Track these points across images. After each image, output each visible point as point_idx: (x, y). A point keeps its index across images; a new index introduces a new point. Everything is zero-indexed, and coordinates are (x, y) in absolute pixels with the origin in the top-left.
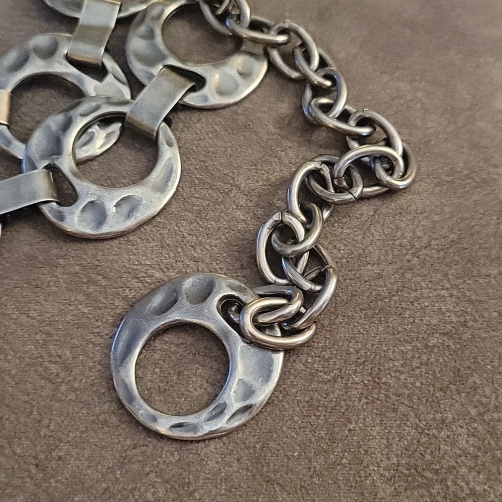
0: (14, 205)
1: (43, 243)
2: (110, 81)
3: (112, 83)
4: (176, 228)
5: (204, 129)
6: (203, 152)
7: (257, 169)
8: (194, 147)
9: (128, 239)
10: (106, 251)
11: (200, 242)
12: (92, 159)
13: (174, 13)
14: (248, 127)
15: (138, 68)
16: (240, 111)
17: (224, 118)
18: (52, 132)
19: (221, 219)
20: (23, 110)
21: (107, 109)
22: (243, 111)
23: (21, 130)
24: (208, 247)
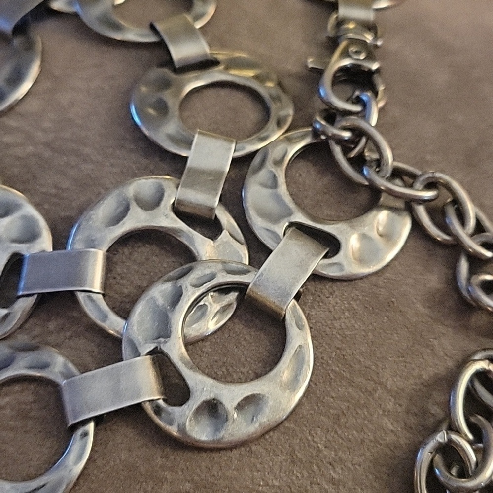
0: (113, 404)
1: (145, 449)
2: (225, 240)
3: (226, 241)
4: (309, 438)
5: (339, 305)
6: (338, 336)
7: (405, 362)
8: (327, 329)
9: (251, 449)
10: (223, 464)
11: (340, 458)
12: (204, 339)
13: (298, 153)
14: (392, 304)
15: (258, 224)
16: (380, 283)
17: (363, 292)
18: (158, 306)
19: (364, 428)
20: (119, 270)
21: (223, 278)
22: (385, 282)
23: (117, 296)
24: (350, 466)
